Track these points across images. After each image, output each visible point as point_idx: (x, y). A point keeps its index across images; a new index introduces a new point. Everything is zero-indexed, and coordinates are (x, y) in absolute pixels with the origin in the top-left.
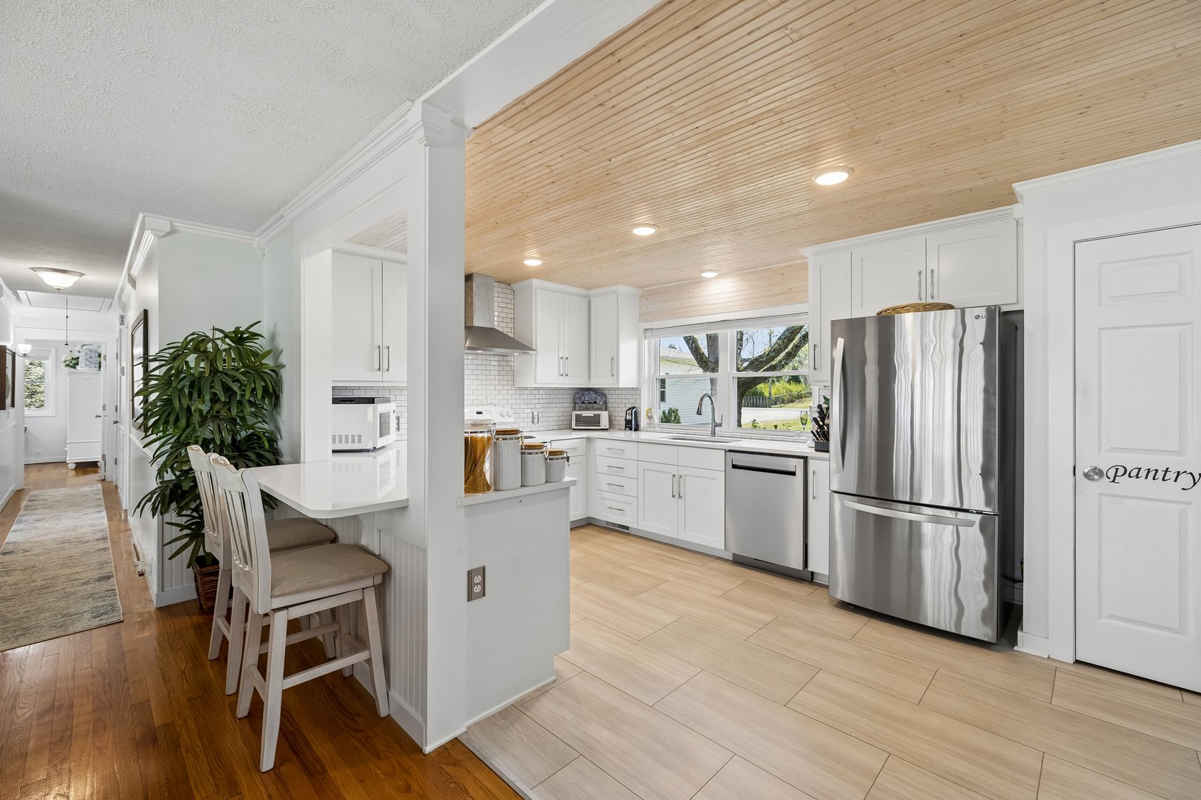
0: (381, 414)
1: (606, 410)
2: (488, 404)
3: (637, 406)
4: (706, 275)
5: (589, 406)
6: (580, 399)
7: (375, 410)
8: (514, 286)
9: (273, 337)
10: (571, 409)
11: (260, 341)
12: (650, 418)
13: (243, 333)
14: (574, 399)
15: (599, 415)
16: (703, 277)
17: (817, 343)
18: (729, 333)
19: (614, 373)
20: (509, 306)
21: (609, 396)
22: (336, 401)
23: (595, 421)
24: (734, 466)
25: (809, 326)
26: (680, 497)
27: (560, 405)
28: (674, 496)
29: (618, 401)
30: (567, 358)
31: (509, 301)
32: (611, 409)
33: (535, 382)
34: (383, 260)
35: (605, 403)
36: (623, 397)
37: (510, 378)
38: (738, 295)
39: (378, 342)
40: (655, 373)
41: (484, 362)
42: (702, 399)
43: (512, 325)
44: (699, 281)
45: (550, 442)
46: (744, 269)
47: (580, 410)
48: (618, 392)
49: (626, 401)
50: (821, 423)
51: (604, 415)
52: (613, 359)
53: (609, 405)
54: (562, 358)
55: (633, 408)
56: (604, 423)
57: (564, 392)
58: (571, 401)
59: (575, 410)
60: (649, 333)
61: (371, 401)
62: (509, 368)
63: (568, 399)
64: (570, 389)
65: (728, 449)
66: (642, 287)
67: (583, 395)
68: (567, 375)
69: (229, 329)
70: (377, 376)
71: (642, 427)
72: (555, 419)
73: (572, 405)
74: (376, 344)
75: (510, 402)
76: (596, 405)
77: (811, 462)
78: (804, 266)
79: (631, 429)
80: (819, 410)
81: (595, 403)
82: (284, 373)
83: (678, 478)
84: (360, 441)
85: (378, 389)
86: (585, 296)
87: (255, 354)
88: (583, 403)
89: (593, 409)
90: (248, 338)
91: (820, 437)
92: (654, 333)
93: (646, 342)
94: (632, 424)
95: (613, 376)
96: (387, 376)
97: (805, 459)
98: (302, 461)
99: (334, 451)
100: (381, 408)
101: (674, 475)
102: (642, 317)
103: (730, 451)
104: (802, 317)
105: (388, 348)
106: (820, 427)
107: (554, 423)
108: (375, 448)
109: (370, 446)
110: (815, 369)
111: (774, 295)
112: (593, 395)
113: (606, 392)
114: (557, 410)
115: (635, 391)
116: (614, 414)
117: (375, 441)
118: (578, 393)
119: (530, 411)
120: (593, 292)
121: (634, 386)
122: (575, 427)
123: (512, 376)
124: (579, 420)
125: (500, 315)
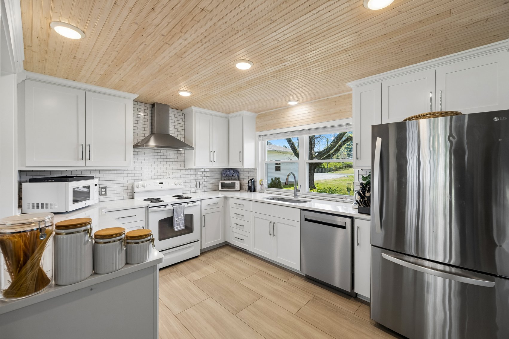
1: (239, 180)
2: (168, 178)
3: (254, 178)
4: (291, 103)
5: (230, 178)
6: (225, 174)
8: (184, 111)
10: (219, 179)
12: (262, 185)
14: (221, 174)
15: (234, 183)
16: (290, 105)
17: (359, 142)
18: (304, 137)
19: (241, 161)
20: (181, 122)
21: (240, 173)
23: (232, 186)
24: (306, 220)
25: (352, 131)
26: (274, 235)
27: (214, 177)
28: (270, 234)
29: (245, 175)
30: (215, 152)
31: (181, 120)
32: (241, 179)
33: (195, 165)
34: (86, 90)
35: (239, 176)
36: (247, 173)
37: (182, 163)
38: (309, 115)
39: (82, 141)
40: (265, 160)
41: (165, 154)
42: (288, 176)
43: (183, 133)
44: (288, 108)
45: (201, 200)
46: (313, 99)
47: (224, 180)
48: (245, 170)
49: (249, 175)
50: (362, 195)
51: (237, 183)
52: (240, 152)
53: (241, 177)
54: (211, 152)
55: (252, 179)
56: (237, 187)
57: (218, 170)
58: (220, 175)
59: (222, 180)
60: (261, 138)
62: (181, 158)
63: (218, 173)
65: (302, 208)
66: (257, 113)
67: (226, 172)
68: (215, 161)
70: (81, 163)
71: (257, 190)
72: (210, 185)
73: (220, 177)
74: (80, 143)
75: (182, 176)
76: (233, 177)
77: (356, 221)
78: (350, 96)
79: (251, 191)
80: (361, 186)
81: (233, 176)
83: (273, 225)
84: (56, 207)
85: (82, 171)
86: (226, 118)
88: (226, 176)
89: (232, 180)
91: (362, 204)
92: (264, 137)
93: (260, 143)
94: (252, 188)
95: (240, 161)
96: (88, 163)
97: (352, 218)
101: (271, 222)
102: (257, 129)
103: (304, 210)
104: (347, 127)
105: (89, 145)
106: (362, 197)
107: (210, 187)
108: (67, 211)
109: (63, 210)
110: (357, 159)
111: (330, 115)
112: (232, 172)
113: (239, 170)
114: (212, 180)
115: (254, 169)
116: (243, 182)
117: (68, 207)
118: (223, 171)
119: (194, 181)
120: (230, 115)
121: (253, 167)
122: (220, 189)
123: (183, 162)
124: (223, 185)
125: (176, 127)
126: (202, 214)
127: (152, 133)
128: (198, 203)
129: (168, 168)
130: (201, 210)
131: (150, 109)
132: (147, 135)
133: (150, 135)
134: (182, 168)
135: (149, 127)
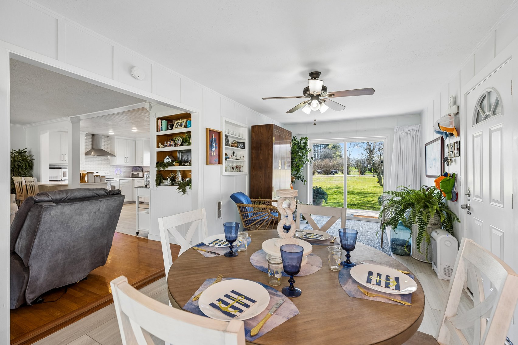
0: (63, 172)
5: (137, 171)
7: (62, 171)
8: (110, 137)
9: (30, 152)
11: (26, 153)
13: (21, 151)
14: (132, 169)
15: (139, 174)
19: (143, 162)
20: (108, 143)
22: (50, 168)
27: (127, 170)
29: (145, 169)
30: (127, 157)
31: (108, 141)
33: (116, 164)
35: (142, 170)
43: (109, 148)
45: (119, 180)
47: (134, 172)
51: (141, 174)
52: (142, 158)
53: (143, 171)
54: (125, 157)
57: (130, 167)
59: (132, 172)
61: (61, 168)
62: (108, 160)
63: (130, 169)
64: (131, 166)
68: (127, 162)
69: (17, 150)
70: (62, 162)
72: (125, 174)
73: (131, 171)
74: (62, 154)
76: (139, 171)
82: (34, 161)
84: (57, 178)
85: (63, 165)
86: (134, 140)
87: (25, 156)
88: (135, 170)
90: (23, 152)
96: (65, 162)
98: (41, 181)
99: (50, 181)
100: (63, 170)
105: (66, 155)
107: (125, 176)
109: (60, 179)
112: (138, 168)
113: (143, 167)
114: (126, 172)
117: (62, 178)
118: (134, 167)
120: (137, 139)
122: (131, 177)
123: (109, 163)
124: (133, 175)
125: (105, 145)
126: (120, 186)
127: (92, 149)
128: (118, 181)
129: (101, 165)
130: (119, 185)
131: (91, 137)
132: (90, 149)
133: (91, 149)
134: (109, 165)
135: (91, 145)
